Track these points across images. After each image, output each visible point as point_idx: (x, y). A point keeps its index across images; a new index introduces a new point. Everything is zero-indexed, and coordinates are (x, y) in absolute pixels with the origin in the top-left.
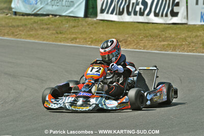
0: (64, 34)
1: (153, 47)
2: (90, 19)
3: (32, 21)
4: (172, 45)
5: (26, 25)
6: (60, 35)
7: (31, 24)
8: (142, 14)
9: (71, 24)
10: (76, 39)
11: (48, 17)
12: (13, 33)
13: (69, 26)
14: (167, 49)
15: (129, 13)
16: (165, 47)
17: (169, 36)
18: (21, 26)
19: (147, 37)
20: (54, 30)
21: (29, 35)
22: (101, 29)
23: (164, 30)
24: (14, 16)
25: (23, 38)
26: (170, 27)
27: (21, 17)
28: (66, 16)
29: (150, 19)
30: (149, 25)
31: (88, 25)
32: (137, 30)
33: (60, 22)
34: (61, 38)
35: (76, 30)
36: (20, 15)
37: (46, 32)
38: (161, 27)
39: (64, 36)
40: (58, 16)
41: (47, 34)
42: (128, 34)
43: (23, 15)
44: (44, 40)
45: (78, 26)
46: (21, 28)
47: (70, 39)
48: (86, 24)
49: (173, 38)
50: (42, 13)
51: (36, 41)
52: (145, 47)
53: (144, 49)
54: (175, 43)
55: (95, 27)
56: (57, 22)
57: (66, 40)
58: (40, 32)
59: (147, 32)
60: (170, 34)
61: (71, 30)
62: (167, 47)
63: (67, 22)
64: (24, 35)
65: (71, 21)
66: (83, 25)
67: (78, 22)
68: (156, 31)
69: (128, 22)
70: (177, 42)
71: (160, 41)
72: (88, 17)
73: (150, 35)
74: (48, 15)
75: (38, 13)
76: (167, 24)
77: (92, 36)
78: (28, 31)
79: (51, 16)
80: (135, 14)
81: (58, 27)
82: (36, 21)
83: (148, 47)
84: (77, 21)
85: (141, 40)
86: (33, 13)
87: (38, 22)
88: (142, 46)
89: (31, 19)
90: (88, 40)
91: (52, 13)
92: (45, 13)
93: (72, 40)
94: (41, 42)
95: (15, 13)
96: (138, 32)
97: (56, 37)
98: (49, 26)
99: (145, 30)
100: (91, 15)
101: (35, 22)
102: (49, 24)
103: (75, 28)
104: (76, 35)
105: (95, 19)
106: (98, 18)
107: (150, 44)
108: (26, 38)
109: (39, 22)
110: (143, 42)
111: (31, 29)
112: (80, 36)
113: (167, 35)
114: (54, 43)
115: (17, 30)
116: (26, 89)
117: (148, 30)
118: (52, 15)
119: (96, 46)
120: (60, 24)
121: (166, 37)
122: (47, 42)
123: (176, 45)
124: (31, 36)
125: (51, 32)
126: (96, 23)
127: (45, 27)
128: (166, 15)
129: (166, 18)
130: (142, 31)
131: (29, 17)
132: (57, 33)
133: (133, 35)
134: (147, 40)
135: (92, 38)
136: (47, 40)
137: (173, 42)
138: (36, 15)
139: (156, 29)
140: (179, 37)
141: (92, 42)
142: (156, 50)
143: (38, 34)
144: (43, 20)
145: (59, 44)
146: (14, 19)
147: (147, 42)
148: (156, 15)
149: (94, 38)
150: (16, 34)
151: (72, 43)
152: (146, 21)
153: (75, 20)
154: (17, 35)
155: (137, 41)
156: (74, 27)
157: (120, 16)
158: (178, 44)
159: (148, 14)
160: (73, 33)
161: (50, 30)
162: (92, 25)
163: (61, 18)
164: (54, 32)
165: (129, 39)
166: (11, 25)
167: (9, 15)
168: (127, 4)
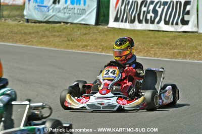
0: (75, 42)
1: (163, 55)
2: (101, 27)
3: (44, 28)
4: (182, 53)
5: (38, 32)
6: (71, 43)
7: (43, 31)
8: (153, 22)
9: (82, 31)
10: (87, 46)
11: (59, 24)
12: (25, 40)
13: (80, 34)
16: (175, 55)
17: (180, 44)
18: (34, 33)
19: (157, 44)
20: (65, 37)
21: (41, 42)
22: (112, 36)
23: (175, 38)
24: (26, 24)
25: (35, 45)
26: (181, 35)
27: (33, 24)
28: (77, 24)
29: (160, 27)
30: (160, 33)
31: (99, 32)
32: (147, 38)
33: (71, 29)
34: (73, 45)
35: (87, 37)
36: (32, 22)
37: (57, 39)
38: (171, 35)
39: (75, 43)
40: (69, 24)
41: (59, 41)
42: (139, 42)
43: (36, 22)
44: (55, 47)
45: (89, 34)
46: (33, 35)
47: (81, 47)
48: (97, 32)
49: (183, 46)
50: (53, 20)
51: (48, 48)
52: (155, 55)
53: (154, 57)
54: (185, 51)
55: (106, 35)
56: (68, 29)
57: (78, 47)
58: (51, 39)
60: (180, 42)
61: (82, 37)
62: (177, 55)
63: (79, 30)
64: (36, 42)
65: (82, 29)
66: (94, 33)
67: (89, 30)
68: (167, 39)
69: (138, 30)
70: (187, 50)
71: (170, 49)
72: (99, 25)
73: (160, 43)
74: (60, 22)
75: (50, 20)
76: (177, 32)
77: (103, 44)
78: (40, 38)
79: (62, 24)
80: (147, 22)
81: (70, 35)
82: (48, 28)
83: (158, 55)
84: (88, 28)
85: (152, 48)
86: (45, 20)
87: (49, 29)
88: (152, 54)
89: (43, 26)
90: (98, 47)
91: (64, 21)
92: (56, 21)
93: (84, 47)
94: (53, 49)
95: (28, 21)
96: (148, 39)
97: (67, 44)
98: (60, 33)
99: (156, 38)
100: (102, 22)
101: (46, 29)
102: (60, 32)
103: (87, 36)
104: (87, 42)
105: (106, 27)
106: (109, 26)
107: (161, 52)
108: (38, 45)
109: (51, 30)
110: (153, 50)
111: (43, 36)
112: (91, 44)
113: (177, 43)
114: (66, 50)
115: (29, 37)
116: (37, 95)
117: (159, 38)
118: (64, 22)
119: (107, 53)
120: (71, 31)
121: (177, 45)
122: (59, 49)
123: (186, 53)
124: (42, 43)
125: (62, 39)
126: (107, 31)
127: (57, 34)
128: (177, 24)
129: (176, 26)
130: (153, 39)
131: (41, 24)
132: (69, 40)
133: (144, 43)
134: (157, 48)
135: (103, 45)
136: (59, 47)
137: (184, 50)
138: (48, 22)
139: (167, 37)
140: (189, 45)
141: (103, 49)
142: (166, 57)
143: (50, 41)
144: (54, 28)
145: (71, 51)
146: (26, 26)
147: (157, 50)
148: (167, 23)
149: (105, 45)
151: (83, 50)
152: (157, 29)
153: (86, 28)
154: (29, 42)
155: (147, 48)
156: (85, 34)
157: (132, 24)
158: (188, 52)
160: (84, 40)
161: (61, 37)
162: (103, 32)
163: (72, 26)
164: (66, 39)
165: (140, 47)
166: (23, 32)
167: (22, 22)
168: (138, 12)
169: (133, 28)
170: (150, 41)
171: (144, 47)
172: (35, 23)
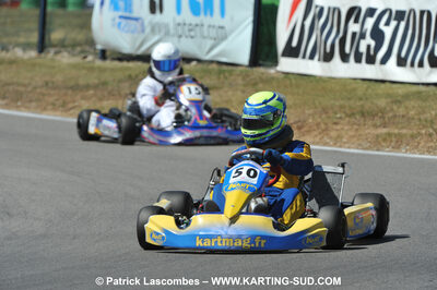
1: (354, 140)
2: (262, 70)
3: (127, 73)
4: (399, 134)
5: (104, 84)
7: (120, 81)
12: (64, 105)
14: (384, 144)
15: (345, 58)
17: (403, 113)
18: (96, 87)
19: (353, 115)
24: (99, 63)
27: (117, 64)
28: (212, 62)
29: (386, 72)
31: (245, 85)
32: (343, 99)
36: (114, 59)
40: (194, 63)
42: (315, 108)
45: (221, 88)
46: (91, 92)
48: (241, 83)
49: (409, 118)
52: (337, 140)
53: (334, 145)
54: (404, 131)
59: (362, 102)
60: (406, 108)
65: (212, 76)
66: (232, 86)
67: (226, 78)
68: (382, 103)
70: (410, 128)
71: (375, 126)
72: (260, 65)
73: (362, 111)
76: (424, 84)
78: (101, 100)
83: (345, 140)
84: (227, 74)
85: (336, 123)
95: (103, 55)
96: (342, 102)
99: (361, 99)
100: (265, 59)
101: (130, 76)
105: (272, 71)
106: (279, 68)
107: (352, 134)
110: (338, 127)
115: (78, 97)
121: (395, 116)
123: (405, 135)
129: (420, 69)
130: (352, 102)
131: (131, 64)
133: (325, 110)
134: (349, 123)
137: (403, 128)
142: (359, 146)
147: (347, 128)
148: (401, 62)
150: (71, 105)
153: (220, 72)
154: (71, 109)
155: (326, 124)
157: (326, 64)
159: (384, 61)
163: (200, 66)
166: (72, 83)
167: (90, 58)
168: (341, 35)
169: (329, 75)
170: (341, 107)
171: (319, 120)
172: (120, 59)
